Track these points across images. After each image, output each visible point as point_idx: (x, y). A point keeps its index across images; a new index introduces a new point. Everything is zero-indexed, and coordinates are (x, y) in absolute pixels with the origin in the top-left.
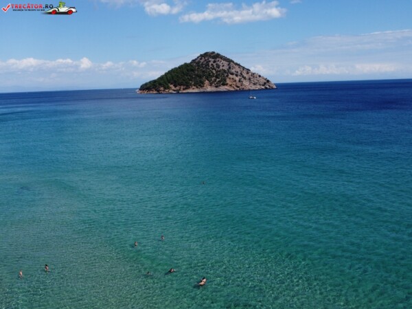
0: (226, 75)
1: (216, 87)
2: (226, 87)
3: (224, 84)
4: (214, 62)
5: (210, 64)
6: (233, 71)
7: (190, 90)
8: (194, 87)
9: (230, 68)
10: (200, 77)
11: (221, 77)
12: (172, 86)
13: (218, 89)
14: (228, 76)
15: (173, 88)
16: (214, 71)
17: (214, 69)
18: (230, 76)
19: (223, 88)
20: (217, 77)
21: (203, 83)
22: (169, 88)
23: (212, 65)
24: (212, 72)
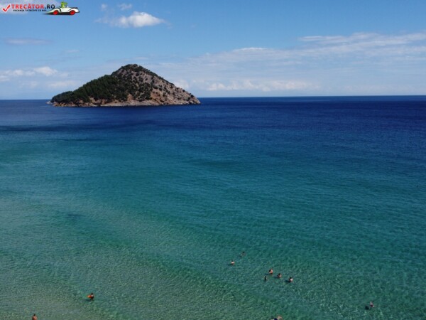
0: (149, 89)
1: (140, 101)
2: (150, 101)
3: (148, 99)
4: (137, 75)
5: (133, 77)
6: (157, 85)
7: (112, 104)
8: (116, 101)
9: (153, 81)
11: (145, 91)
12: (92, 99)
13: (142, 104)
14: (151, 90)
15: (94, 101)
16: (137, 85)
17: (136, 82)
18: (154, 90)
19: (147, 103)
20: (140, 91)
21: (127, 97)
22: (89, 101)
23: (135, 78)
24: (135, 86)
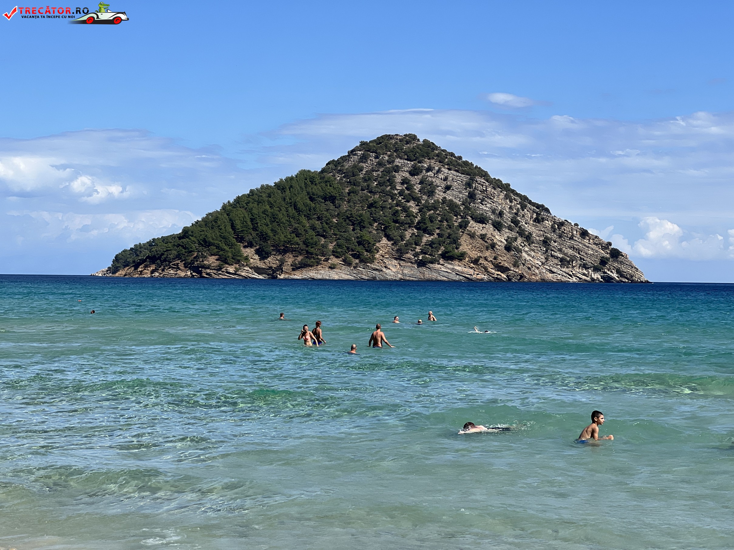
0: (457, 221)
1: (421, 264)
2: (457, 266)
3: (448, 257)
4: (414, 172)
5: (398, 178)
6: (485, 208)
7: (321, 273)
8: (334, 260)
9: (472, 196)
10: (360, 224)
11: (441, 229)
12: (249, 252)
13: (428, 274)
14: (464, 226)
15: (255, 260)
16: (414, 208)
18: (474, 226)
19: (445, 271)
20: (423, 228)
21: (370, 248)
22: (238, 259)
23: (405, 181)
24: (405, 209)
